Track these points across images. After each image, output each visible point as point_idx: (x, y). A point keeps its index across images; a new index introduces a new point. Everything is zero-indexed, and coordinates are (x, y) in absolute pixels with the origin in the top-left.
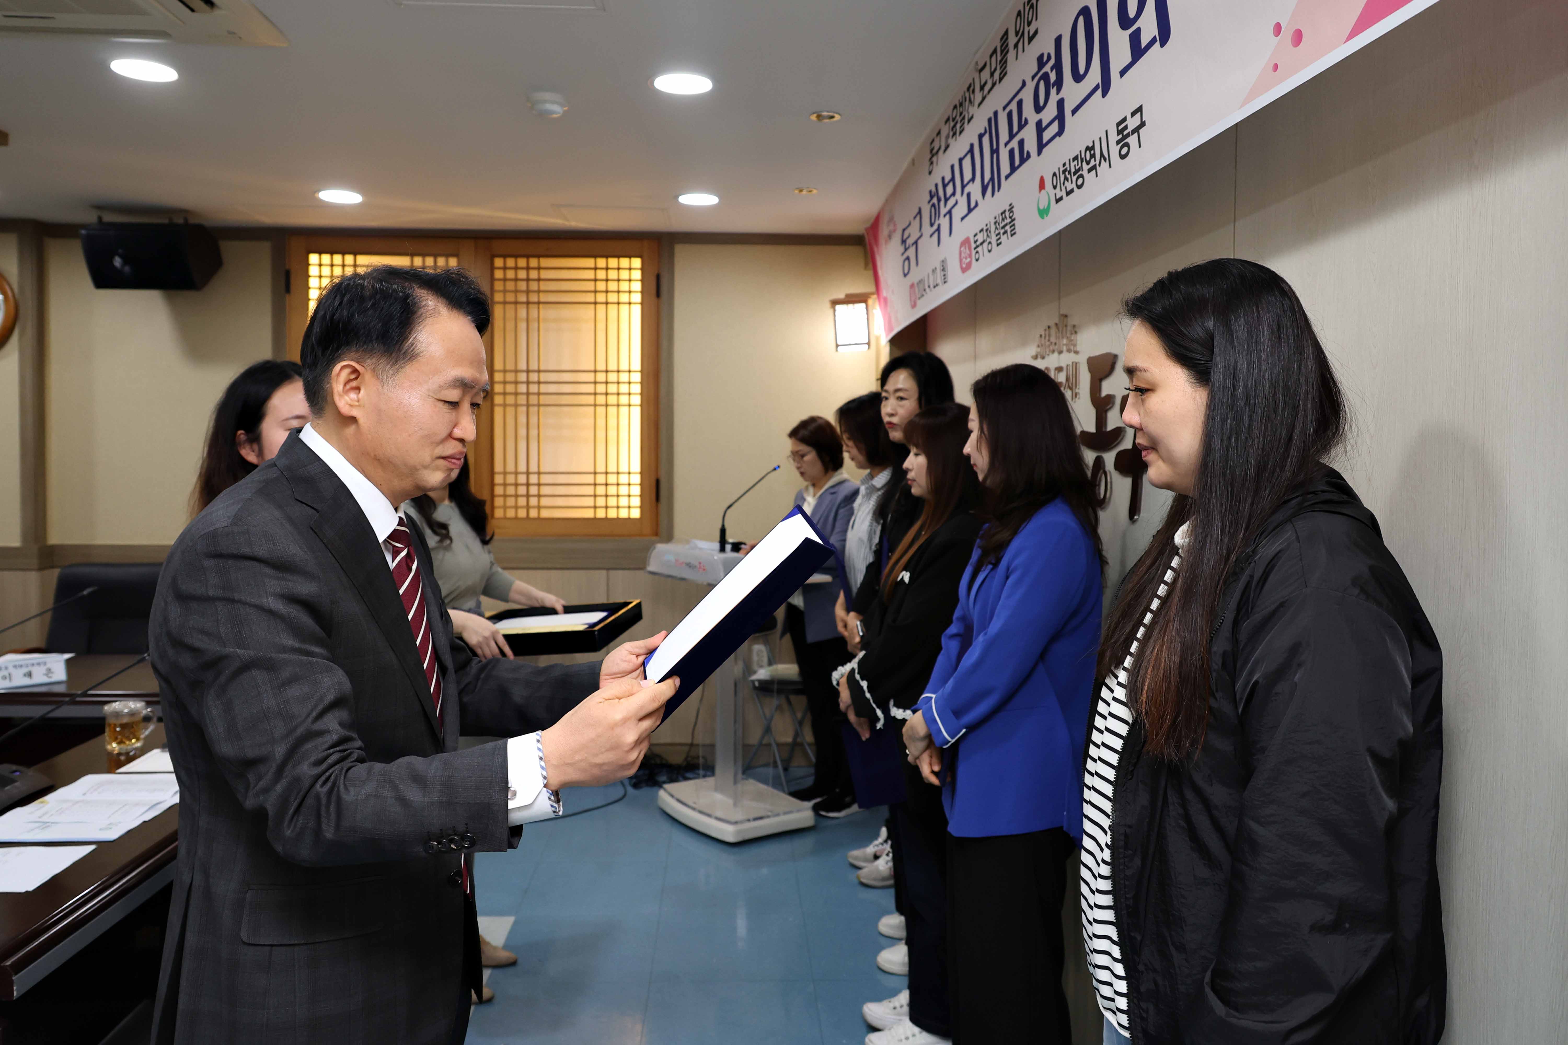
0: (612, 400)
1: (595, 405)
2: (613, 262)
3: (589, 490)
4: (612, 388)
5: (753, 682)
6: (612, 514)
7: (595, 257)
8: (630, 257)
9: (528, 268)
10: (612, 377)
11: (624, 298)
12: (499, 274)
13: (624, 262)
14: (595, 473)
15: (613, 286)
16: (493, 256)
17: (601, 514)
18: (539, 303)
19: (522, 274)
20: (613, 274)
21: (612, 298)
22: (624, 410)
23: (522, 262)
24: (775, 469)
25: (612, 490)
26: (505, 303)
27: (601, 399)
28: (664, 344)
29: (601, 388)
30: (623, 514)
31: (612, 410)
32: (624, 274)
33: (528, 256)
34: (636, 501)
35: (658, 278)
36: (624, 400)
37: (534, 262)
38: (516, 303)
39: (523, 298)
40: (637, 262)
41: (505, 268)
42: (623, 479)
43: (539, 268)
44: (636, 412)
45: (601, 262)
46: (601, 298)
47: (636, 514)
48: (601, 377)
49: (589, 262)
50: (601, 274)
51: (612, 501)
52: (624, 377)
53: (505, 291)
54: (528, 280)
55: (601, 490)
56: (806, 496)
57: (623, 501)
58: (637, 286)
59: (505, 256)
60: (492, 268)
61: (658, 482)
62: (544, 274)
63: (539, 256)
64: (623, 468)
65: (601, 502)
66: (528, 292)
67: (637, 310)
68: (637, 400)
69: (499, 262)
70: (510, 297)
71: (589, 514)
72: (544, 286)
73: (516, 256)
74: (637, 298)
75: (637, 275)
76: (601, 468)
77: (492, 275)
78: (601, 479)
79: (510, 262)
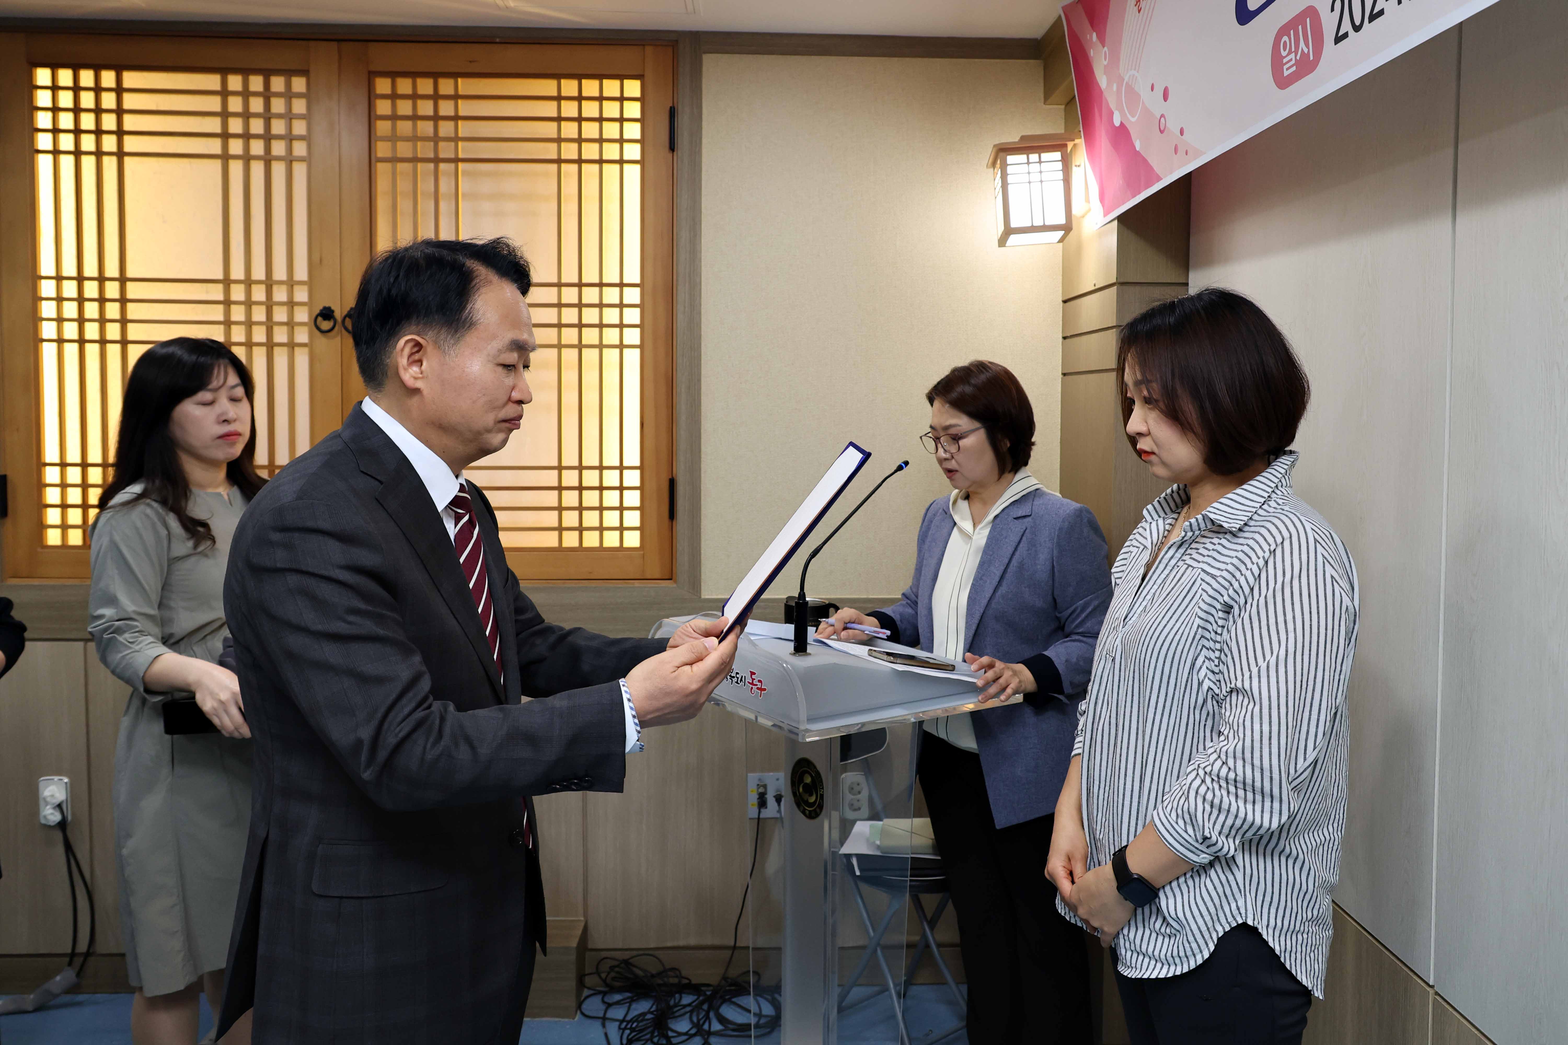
0: (590, 336)
1: (559, 346)
2: (590, 87)
3: (551, 498)
4: (590, 316)
5: (848, 856)
6: (591, 540)
7: (558, 77)
8: (621, 77)
9: (436, 97)
10: (590, 295)
11: (611, 151)
12: (383, 107)
13: (611, 87)
14: (560, 468)
15: (590, 130)
16: (372, 75)
17: (571, 540)
18: (456, 160)
19: (426, 108)
20: (590, 109)
21: (590, 151)
22: (611, 356)
23: (425, 86)
24: (900, 468)
25: (591, 498)
26: (394, 160)
27: (570, 336)
28: (684, 236)
29: (570, 316)
30: (611, 540)
31: (591, 356)
32: (611, 109)
33: (435, 76)
34: (633, 519)
35: (672, 113)
36: (611, 336)
37: (446, 86)
38: (415, 160)
39: (425, 150)
40: (633, 88)
41: (394, 96)
42: (611, 478)
43: (456, 97)
44: (633, 358)
45: (569, 87)
46: (569, 151)
47: (633, 540)
48: (570, 295)
49: (548, 87)
50: (569, 109)
51: (591, 519)
52: (611, 295)
53: (394, 138)
54: (436, 118)
55: (570, 498)
56: (956, 518)
57: (611, 519)
58: (633, 131)
59: (393, 75)
60: (371, 97)
61: (672, 483)
62: (466, 108)
63: (455, 75)
64: (611, 459)
65: (570, 519)
66: (436, 139)
67: (633, 173)
68: (633, 336)
69: (383, 86)
70: (404, 149)
71: (550, 540)
72: (465, 129)
73: (414, 75)
74: (633, 151)
75: (633, 110)
76: (570, 458)
77: (371, 107)
78: (570, 478)
79: (404, 86)
